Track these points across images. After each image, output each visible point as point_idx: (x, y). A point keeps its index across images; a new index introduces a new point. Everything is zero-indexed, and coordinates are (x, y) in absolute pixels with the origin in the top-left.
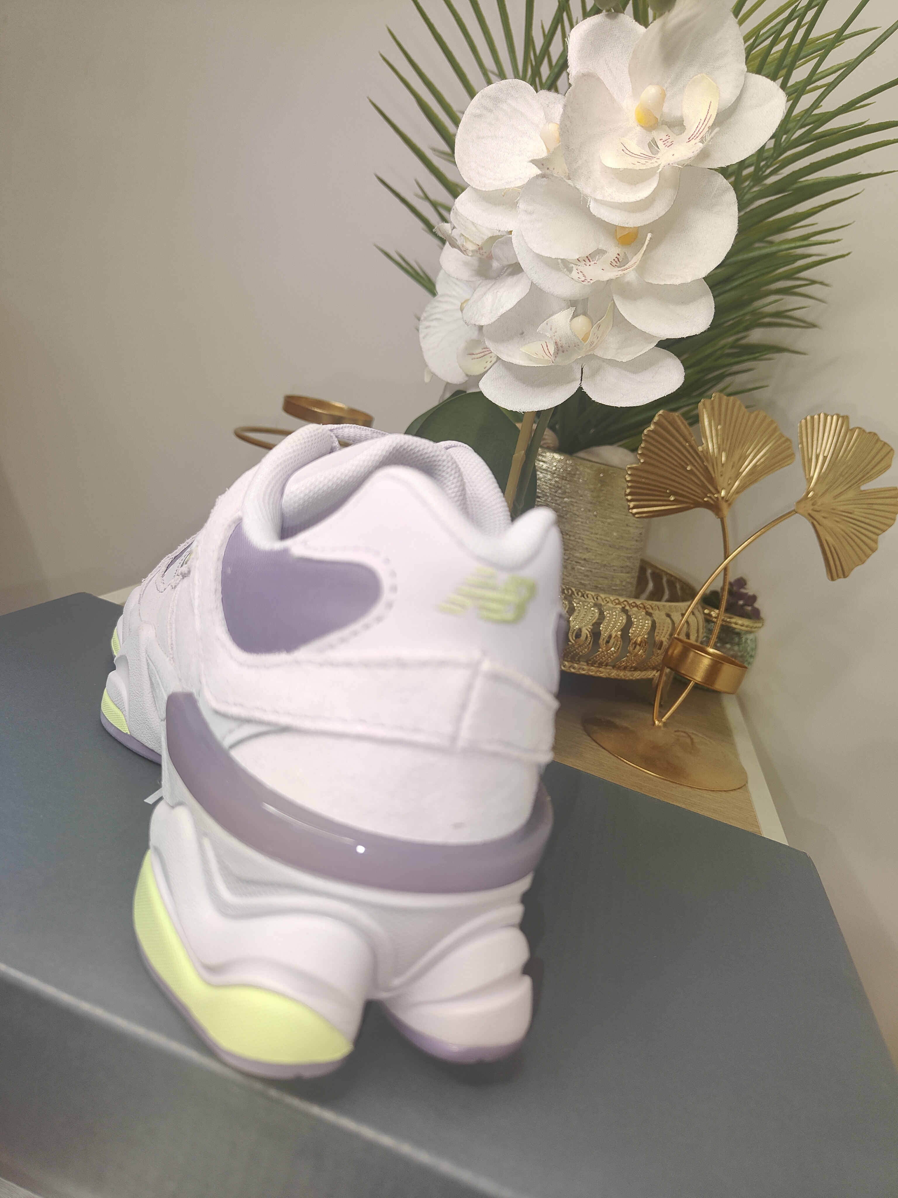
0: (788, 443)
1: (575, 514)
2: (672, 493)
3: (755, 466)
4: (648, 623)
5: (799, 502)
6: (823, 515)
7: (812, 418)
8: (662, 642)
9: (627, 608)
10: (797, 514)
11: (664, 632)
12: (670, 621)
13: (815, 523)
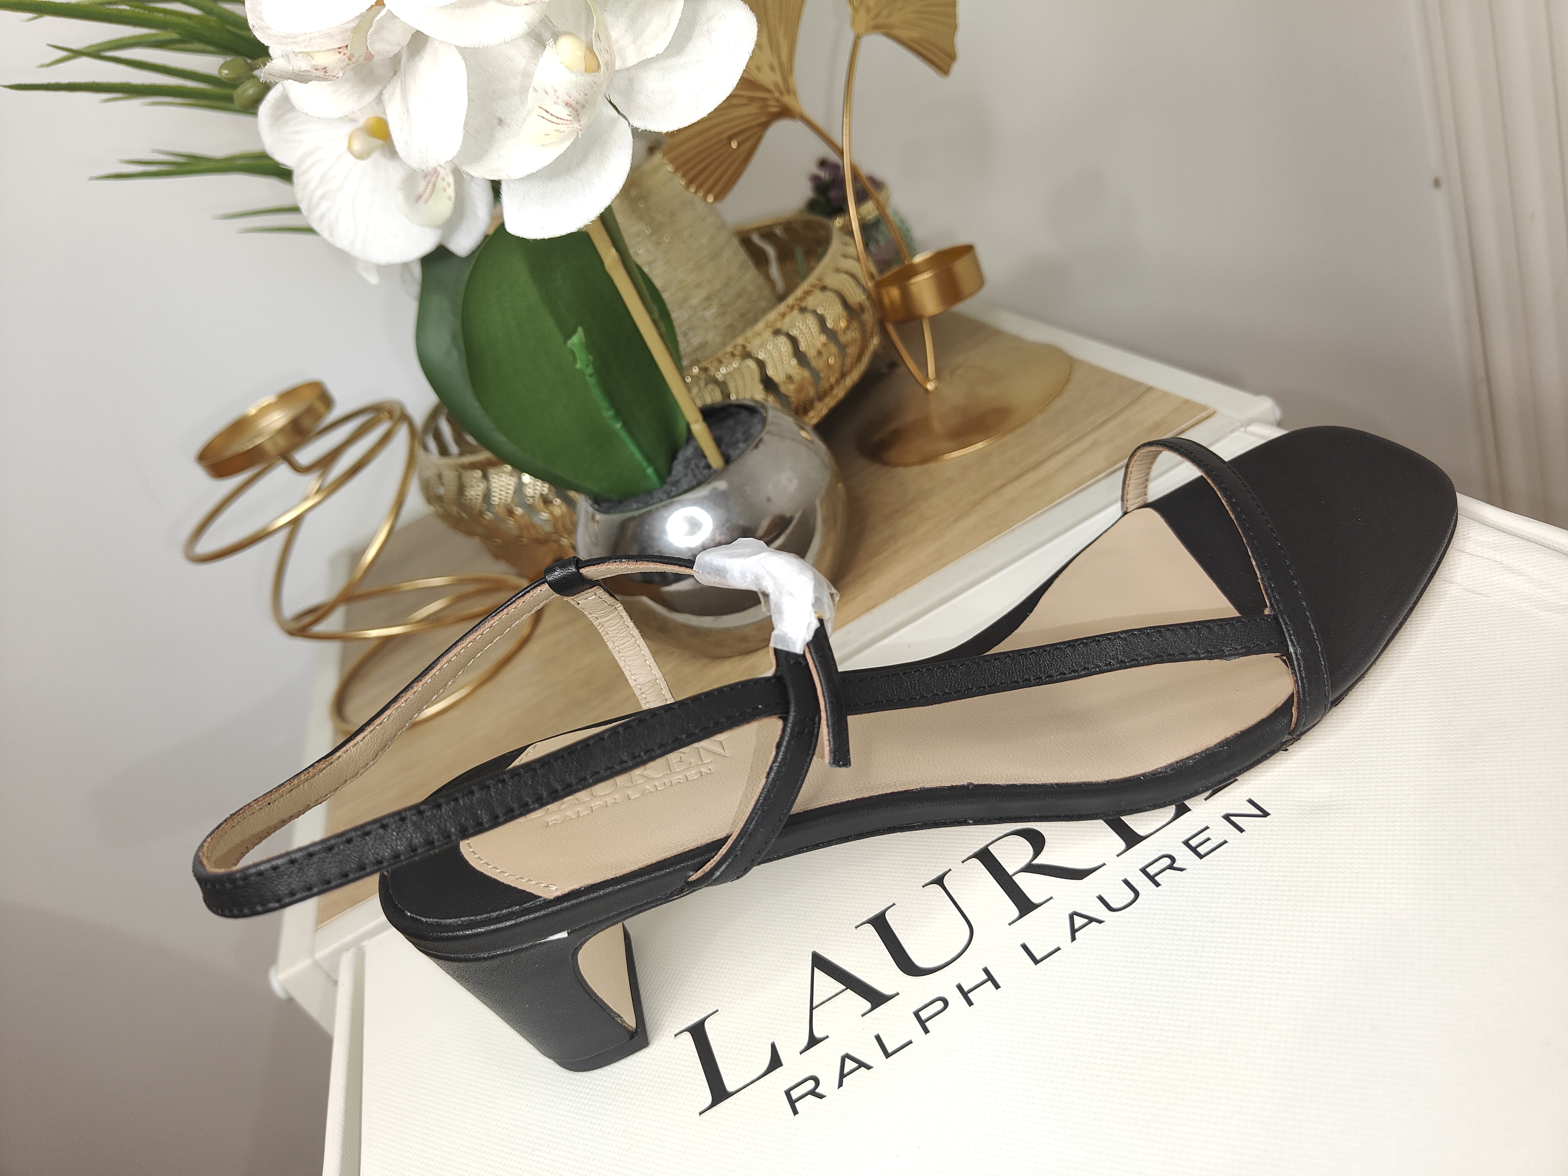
2: (730, 139)
9: (803, 304)
10: (863, 40)
13: (885, 30)
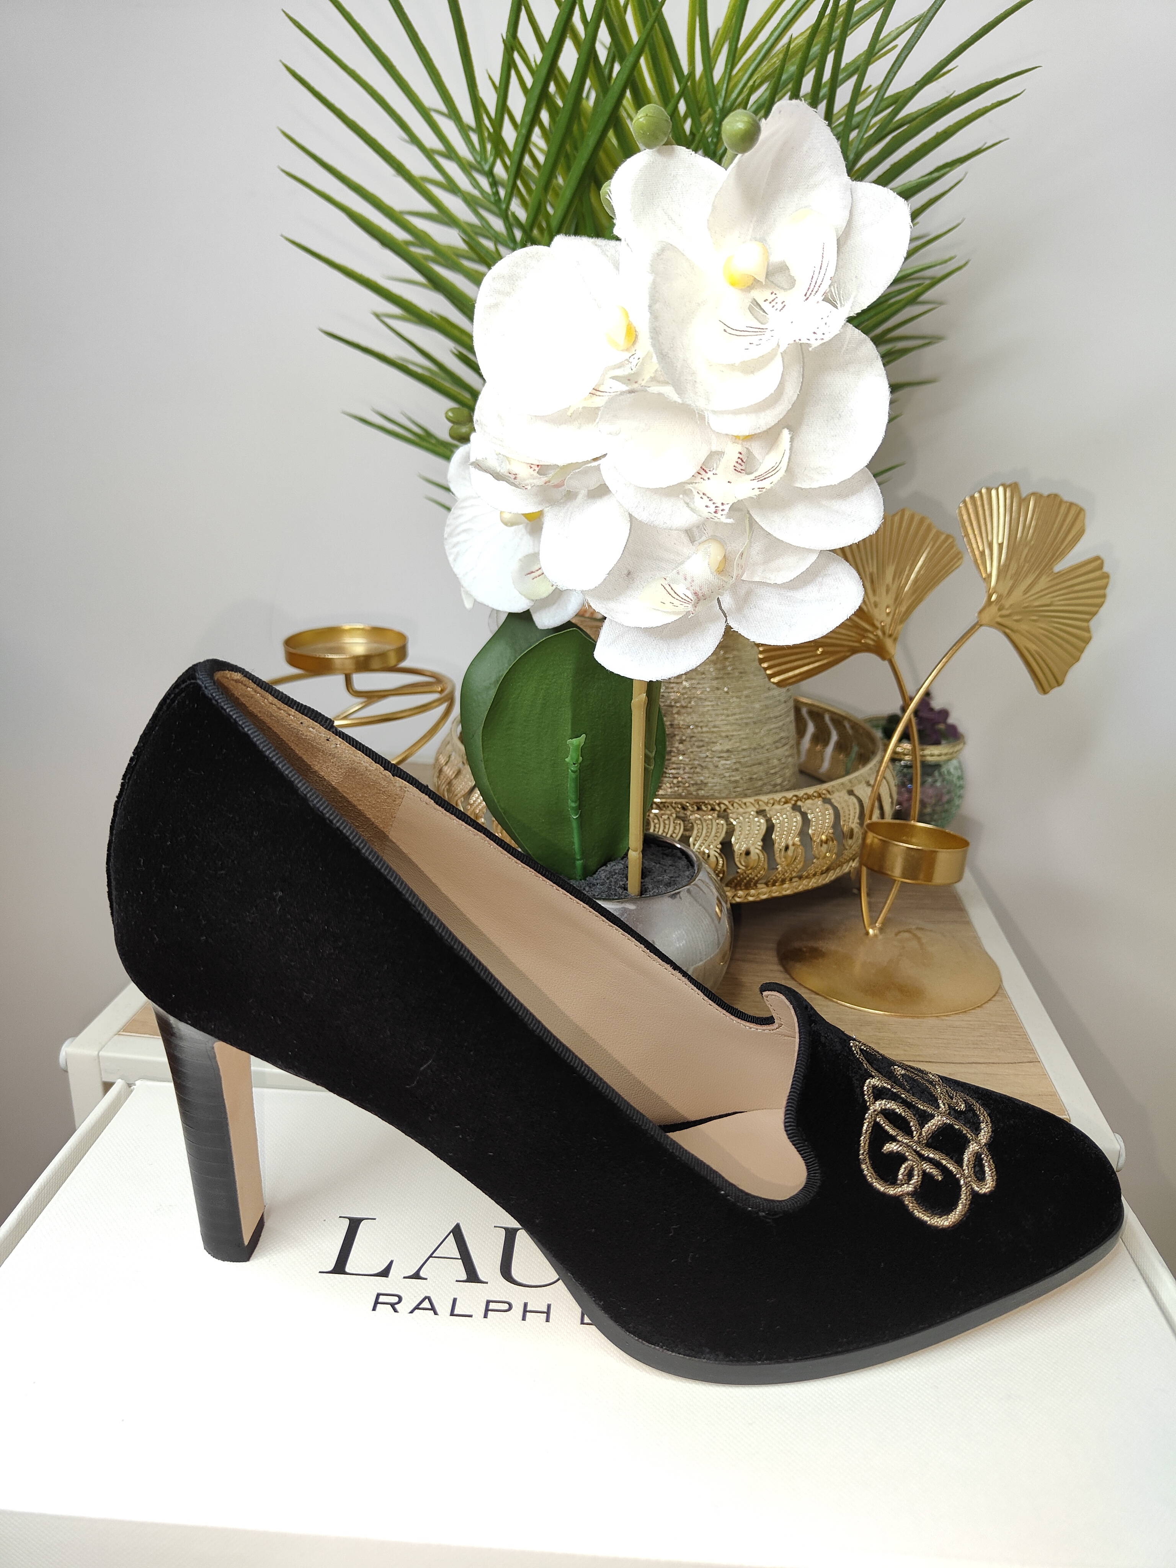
0: (950, 541)
1: (701, 699)
2: (819, 645)
3: (916, 580)
4: (830, 812)
5: (980, 612)
6: (1016, 618)
7: (972, 498)
8: (852, 831)
9: (799, 803)
10: (983, 628)
11: (851, 817)
12: (855, 801)
13: (1007, 631)
